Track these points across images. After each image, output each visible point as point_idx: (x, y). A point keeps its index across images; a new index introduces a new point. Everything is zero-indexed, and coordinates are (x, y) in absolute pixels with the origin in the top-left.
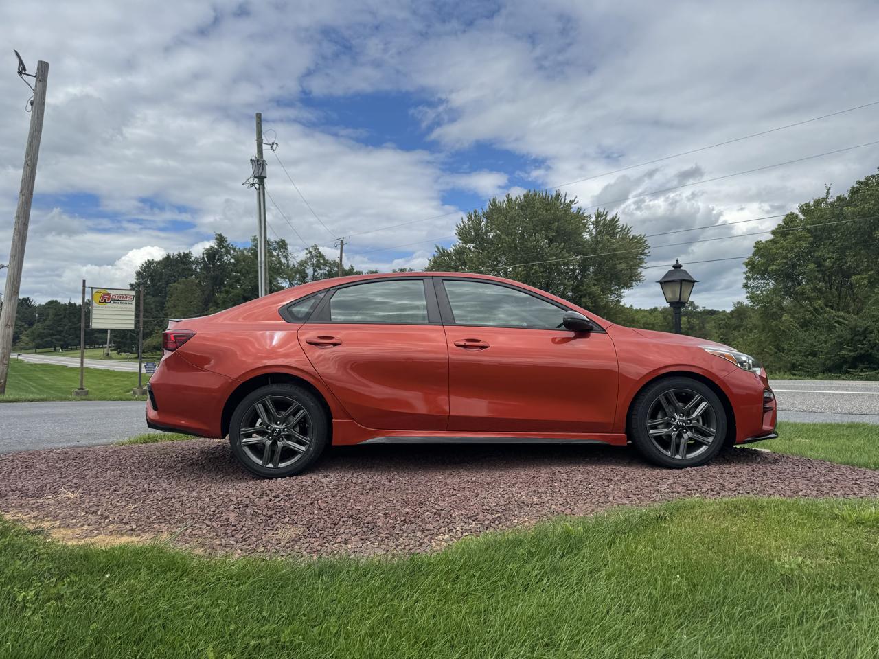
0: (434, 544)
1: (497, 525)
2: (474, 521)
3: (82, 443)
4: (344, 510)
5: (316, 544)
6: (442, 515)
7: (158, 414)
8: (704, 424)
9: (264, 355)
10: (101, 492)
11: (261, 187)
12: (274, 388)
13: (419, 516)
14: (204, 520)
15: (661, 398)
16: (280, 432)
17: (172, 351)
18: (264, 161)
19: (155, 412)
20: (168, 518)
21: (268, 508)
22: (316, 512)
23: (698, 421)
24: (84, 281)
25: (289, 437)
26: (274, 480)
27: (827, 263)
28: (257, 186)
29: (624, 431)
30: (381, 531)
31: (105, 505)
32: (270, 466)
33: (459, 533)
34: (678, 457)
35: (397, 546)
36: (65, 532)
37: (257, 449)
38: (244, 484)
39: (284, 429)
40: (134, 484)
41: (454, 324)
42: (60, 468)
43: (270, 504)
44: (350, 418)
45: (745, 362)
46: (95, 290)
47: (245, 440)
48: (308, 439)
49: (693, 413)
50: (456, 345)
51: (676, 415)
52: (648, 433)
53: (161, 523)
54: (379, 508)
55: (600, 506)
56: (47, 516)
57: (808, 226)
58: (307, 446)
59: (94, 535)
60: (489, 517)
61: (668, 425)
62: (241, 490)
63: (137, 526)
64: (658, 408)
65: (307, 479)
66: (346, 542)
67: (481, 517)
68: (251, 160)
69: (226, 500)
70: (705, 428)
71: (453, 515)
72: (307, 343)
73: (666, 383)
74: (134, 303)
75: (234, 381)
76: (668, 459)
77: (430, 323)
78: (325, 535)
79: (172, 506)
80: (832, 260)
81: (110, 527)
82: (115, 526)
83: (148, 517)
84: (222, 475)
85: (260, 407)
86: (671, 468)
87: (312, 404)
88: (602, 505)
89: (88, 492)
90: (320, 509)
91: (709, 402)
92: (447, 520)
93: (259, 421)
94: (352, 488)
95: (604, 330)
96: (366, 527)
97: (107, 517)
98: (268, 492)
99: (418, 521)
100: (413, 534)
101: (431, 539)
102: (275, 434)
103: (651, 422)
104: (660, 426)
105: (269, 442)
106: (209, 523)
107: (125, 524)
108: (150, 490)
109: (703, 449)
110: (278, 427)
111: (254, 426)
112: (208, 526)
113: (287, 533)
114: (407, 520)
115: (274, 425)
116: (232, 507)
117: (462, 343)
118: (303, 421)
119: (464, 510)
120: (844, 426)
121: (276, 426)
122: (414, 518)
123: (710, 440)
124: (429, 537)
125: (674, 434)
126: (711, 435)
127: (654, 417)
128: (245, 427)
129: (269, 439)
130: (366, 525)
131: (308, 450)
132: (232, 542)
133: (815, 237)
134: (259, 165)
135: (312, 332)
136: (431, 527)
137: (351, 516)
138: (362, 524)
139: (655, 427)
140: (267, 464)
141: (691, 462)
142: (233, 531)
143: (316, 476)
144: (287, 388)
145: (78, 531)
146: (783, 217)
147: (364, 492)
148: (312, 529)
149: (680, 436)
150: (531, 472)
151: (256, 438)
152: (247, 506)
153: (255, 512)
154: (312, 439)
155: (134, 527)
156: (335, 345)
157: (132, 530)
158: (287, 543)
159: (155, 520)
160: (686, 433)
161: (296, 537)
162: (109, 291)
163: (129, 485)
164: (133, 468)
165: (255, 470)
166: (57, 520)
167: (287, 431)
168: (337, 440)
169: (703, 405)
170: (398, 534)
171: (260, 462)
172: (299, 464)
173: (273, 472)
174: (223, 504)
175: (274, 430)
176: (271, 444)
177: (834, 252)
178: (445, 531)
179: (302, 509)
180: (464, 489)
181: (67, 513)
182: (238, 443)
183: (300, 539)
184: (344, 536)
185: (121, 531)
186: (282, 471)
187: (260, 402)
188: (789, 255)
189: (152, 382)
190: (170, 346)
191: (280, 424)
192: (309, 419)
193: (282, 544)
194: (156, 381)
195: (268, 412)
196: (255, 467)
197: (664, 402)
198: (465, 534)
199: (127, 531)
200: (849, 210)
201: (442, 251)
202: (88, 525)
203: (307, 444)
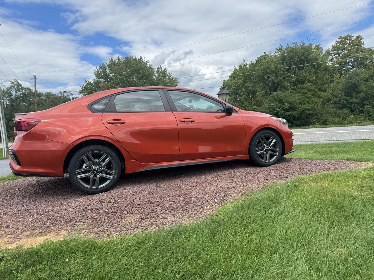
0: (206, 211)
1: (227, 199)
2: (215, 198)
4: (151, 203)
5: (152, 221)
6: (200, 198)
7: (21, 167)
8: (274, 148)
12: (92, 147)
15: (260, 138)
16: (97, 170)
17: (26, 131)
21: (111, 208)
22: (138, 206)
23: (272, 147)
25: (102, 172)
27: (249, 88)
29: (248, 153)
30: (177, 209)
32: (94, 187)
33: (213, 205)
34: (267, 162)
35: (191, 215)
37: (86, 180)
38: (82, 199)
39: (99, 168)
40: (14, 208)
41: (177, 111)
43: (110, 206)
44: (134, 159)
45: (285, 122)
47: (79, 176)
48: (113, 172)
49: (271, 144)
50: (180, 121)
51: (265, 145)
52: (257, 154)
53: (55, 226)
54: (168, 199)
57: (242, 74)
58: (113, 175)
59: (18, 240)
60: (220, 196)
61: (262, 149)
62: (84, 201)
63: (42, 230)
64: (259, 142)
66: (165, 218)
67: (216, 196)
69: (82, 208)
71: (205, 197)
72: (108, 123)
73: (262, 132)
75: (70, 145)
76: (263, 163)
77: (166, 111)
78: (152, 216)
79: (53, 216)
80: (251, 87)
81: (24, 233)
82: (28, 233)
83: (45, 224)
85: (85, 158)
86: (265, 166)
87: (114, 154)
90: (139, 204)
91: (276, 139)
92: (204, 200)
93: (85, 165)
94: (143, 192)
95: (237, 112)
98: (103, 200)
99: (192, 202)
100: (194, 209)
102: (95, 171)
103: (257, 149)
104: (259, 150)
105: (92, 176)
106: (84, 221)
107: (33, 230)
108: (29, 210)
109: (275, 157)
111: (82, 168)
112: (84, 223)
113: (133, 219)
114: (186, 203)
115: (94, 167)
116: (89, 211)
117: (182, 120)
118: (109, 163)
119: (207, 194)
121: (95, 167)
122: (189, 201)
123: (277, 153)
124: (201, 208)
125: (265, 153)
126: (277, 152)
127: (257, 147)
128: (78, 169)
129: (92, 174)
130: (169, 208)
131: (114, 177)
132: (106, 228)
133: (244, 78)
135: (110, 117)
136: (200, 204)
137: (158, 205)
138: (166, 208)
140: (92, 187)
141: (272, 163)
142: (101, 223)
143: (120, 189)
144: (99, 147)
145: (6, 239)
146: (233, 71)
148: (143, 214)
149: (267, 153)
151: (84, 175)
152: (98, 209)
153: (105, 211)
154: (115, 172)
156: (122, 123)
157: (40, 233)
158: (136, 223)
159: (49, 225)
160: (269, 152)
161: (139, 220)
163: (11, 209)
165: (86, 191)
167: (101, 169)
168: (128, 170)
169: (274, 140)
170: (187, 210)
171: (89, 186)
172: (110, 185)
173: (96, 190)
175: (94, 169)
177: (251, 84)
178: (207, 205)
179: (129, 206)
180: (197, 185)
182: (75, 178)
183: (141, 220)
184: (162, 215)
185: (34, 234)
186: (101, 189)
187: (85, 156)
188: (236, 85)
189: (15, 149)
190: (24, 128)
191: (97, 166)
192: (113, 162)
193: (134, 224)
194: (18, 148)
195: (89, 159)
196: (86, 189)
197: (261, 140)
198: (216, 205)
199: (38, 234)
200: (256, 68)
201: (88, 82)
202: (10, 235)
203: (113, 174)
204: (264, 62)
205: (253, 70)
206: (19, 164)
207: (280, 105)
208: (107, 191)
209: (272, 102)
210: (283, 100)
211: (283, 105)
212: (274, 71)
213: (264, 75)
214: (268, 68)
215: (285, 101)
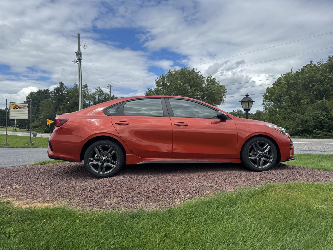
0: (174, 203)
1: (198, 195)
2: (188, 194)
3: (15, 165)
4: (135, 190)
5: (127, 204)
6: (175, 191)
7: (53, 153)
8: (268, 155)
9: (94, 129)
10: (31, 185)
11: (80, 63)
12: (102, 142)
13: (166, 192)
14: (78, 196)
15: (253, 145)
16: (105, 159)
17: (59, 127)
18: (81, 53)
19: (52, 152)
20: (62, 195)
21: (104, 190)
22: (124, 191)
23: (267, 154)
24: (7, 100)
25: (108, 162)
26: (103, 179)
27: (293, 96)
28: (78, 63)
29: (239, 157)
30: (152, 198)
31: (34, 190)
33: (183, 198)
34: (259, 167)
35: (160, 204)
36: (19, 202)
37: (96, 166)
38: (90, 181)
39: (106, 158)
40: (44, 181)
41: (173, 116)
42: (10, 175)
43: (104, 188)
44: (133, 153)
45: (283, 131)
46: (11, 104)
47: (90, 163)
48: (117, 162)
49: (265, 150)
50: (175, 125)
51: (258, 151)
52: (248, 159)
53: (60, 197)
54: (149, 189)
55: (236, 187)
56: (10, 196)
57: (286, 82)
59: (32, 203)
60: (194, 192)
61: (255, 155)
62: (90, 183)
63: (50, 199)
64: (252, 148)
65: (117, 178)
66: (139, 203)
67: (190, 192)
68: (76, 52)
69: (85, 187)
70: (269, 156)
71: (180, 191)
72: (115, 123)
73: (255, 139)
74: (28, 108)
75: (86, 139)
76: (256, 168)
77: (164, 116)
78: (130, 201)
79: (63, 190)
80: (295, 95)
81: (38, 199)
82: (41, 199)
83: (54, 195)
84: (80, 177)
85: (96, 150)
86: (257, 171)
87: (118, 148)
88: (236, 186)
89: (25, 185)
90: (125, 190)
91: (271, 146)
92: (177, 193)
93: (96, 155)
94: (136, 181)
95: (231, 119)
96: (146, 197)
97: (36, 196)
98: (102, 184)
99: (166, 194)
100: (165, 200)
101: (173, 201)
102: (103, 160)
103: (249, 154)
104: (252, 156)
105: (100, 164)
106: (80, 197)
107: (44, 198)
108: (52, 184)
109: (269, 164)
110: (104, 158)
111: (94, 157)
112: (80, 198)
113: (114, 200)
114: (162, 194)
115: (102, 157)
116: (88, 190)
117: (177, 124)
118: (114, 155)
119: (183, 189)
120: (305, 155)
121: (103, 157)
122: (164, 193)
123: (271, 160)
124: (172, 200)
125: (258, 158)
126: (271, 159)
127: (250, 152)
128: (90, 158)
129: (100, 162)
130: (146, 196)
131: (116, 166)
132: (92, 205)
133: (288, 86)
134: (79, 54)
136: (172, 196)
137: (139, 193)
138: (144, 196)
139: (250, 156)
140: (100, 172)
141: (265, 169)
142: (91, 200)
143: (120, 177)
144: (107, 142)
145: (25, 202)
146: (277, 79)
147: (141, 183)
148: (124, 198)
149: (260, 159)
150: (205, 174)
151: (94, 162)
152: (95, 190)
153: (99, 192)
154: (118, 163)
155: (49, 199)
156: (127, 124)
157: (48, 200)
158: (115, 204)
159: (57, 196)
160: (262, 158)
161: (118, 202)
162: (17, 104)
163: (42, 182)
164: (42, 175)
166: (15, 197)
167: (108, 159)
168: (129, 162)
169: (269, 147)
170: (159, 199)
171: (97, 172)
172: (113, 172)
173: (102, 176)
174: (84, 189)
175: (102, 159)
176: (101, 164)
177: (295, 92)
178: (178, 198)
179: (118, 190)
180: (181, 181)
181: (19, 194)
182: (88, 164)
183: (120, 202)
184: (137, 201)
185: (44, 201)
186: (107, 175)
187: (96, 148)
188: (279, 93)
189: (50, 140)
190: (58, 125)
191: (105, 156)
192: (117, 154)
193: (113, 205)
194: (52, 139)
195: (99, 151)
196: (95, 174)
197: (254, 147)
198: (186, 199)
199: (46, 201)
200: (300, 76)
201: (150, 90)
202: (29, 199)
203: (116, 164)
204: (309, 71)
205: (297, 79)
206: (52, 150)
207: (324, 113)
208: (110, 177)
209: (316, 110)
210: (328, 109)
211: (328, 114)
212: (320, 79)
213: (309, 83)
214: (314, 76)
215: (331, 109)
